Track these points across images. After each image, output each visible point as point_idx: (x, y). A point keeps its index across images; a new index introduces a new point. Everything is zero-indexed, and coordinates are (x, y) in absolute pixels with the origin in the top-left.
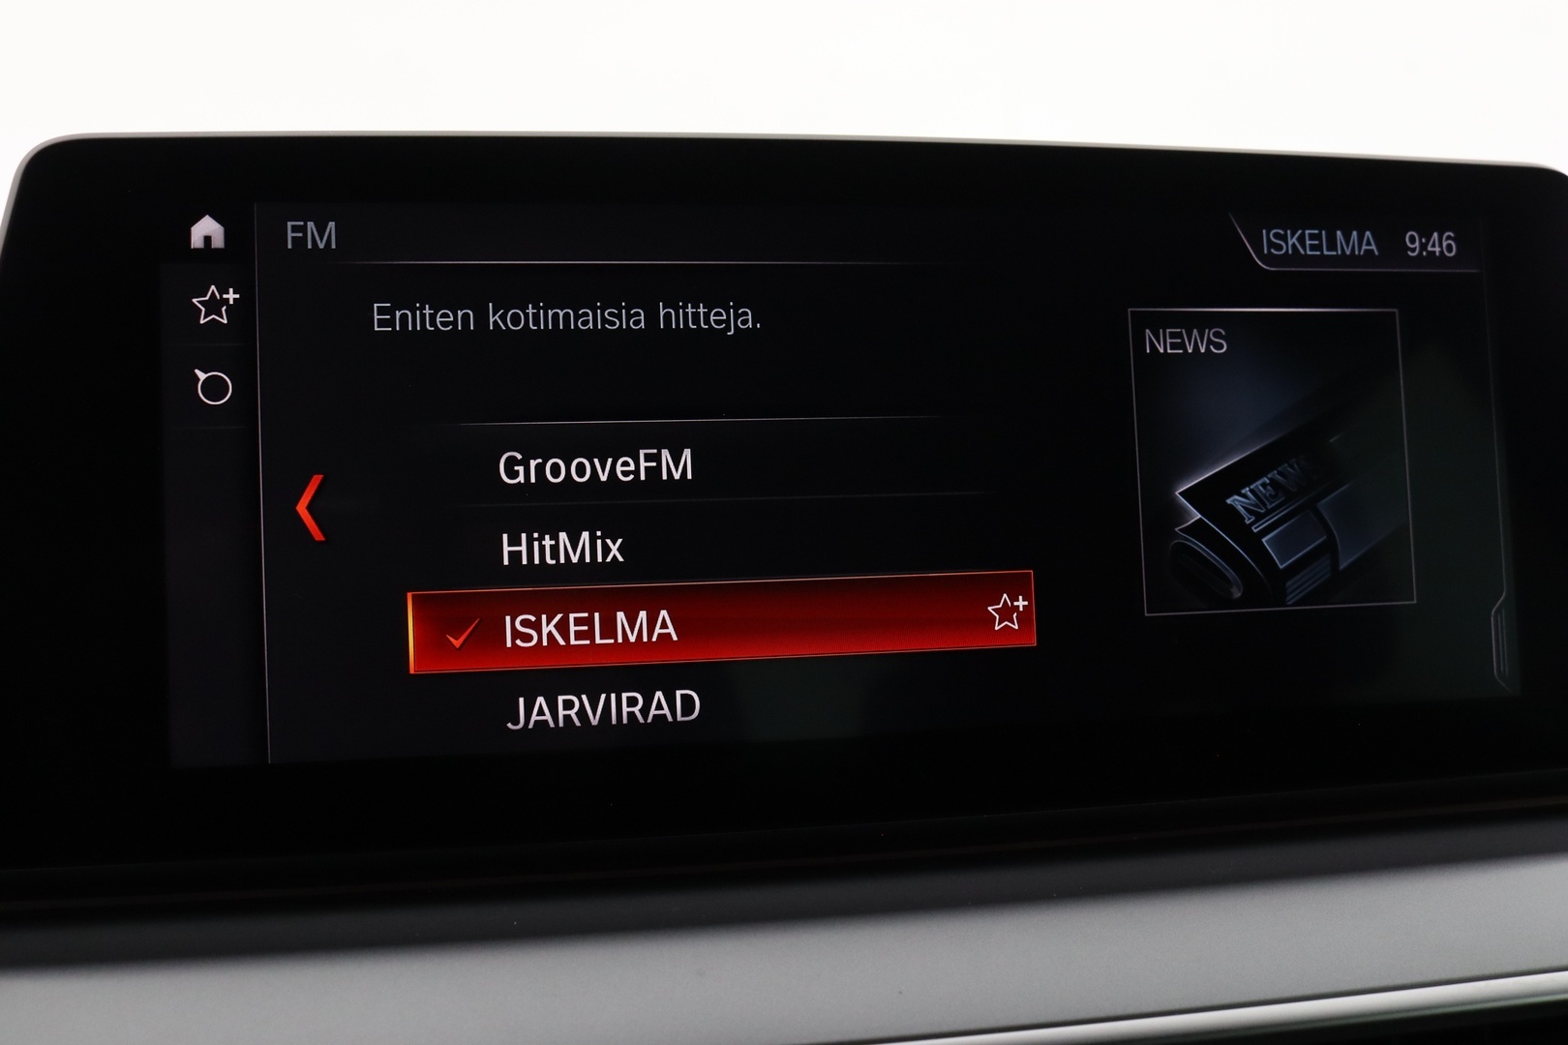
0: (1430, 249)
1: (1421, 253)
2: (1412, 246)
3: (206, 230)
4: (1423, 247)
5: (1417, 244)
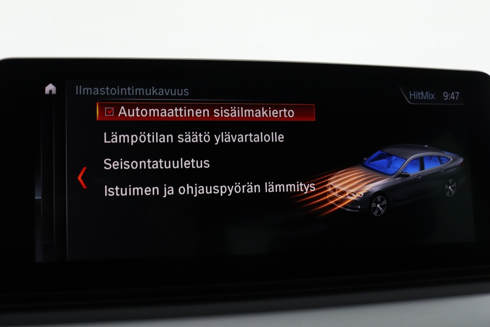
0: (451, 97)
1: (448, 99)
2: (446, 97)
3: (50, 88)
4: (449, 97)
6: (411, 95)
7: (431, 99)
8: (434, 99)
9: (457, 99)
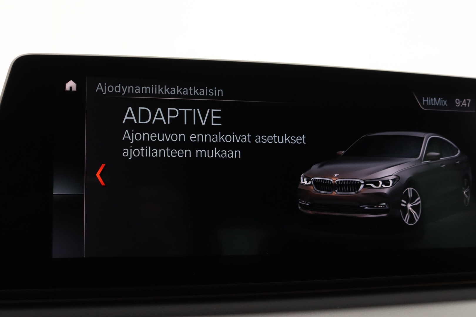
0: (463, 104)
1: (460, 106)
2: (457, 103)
3: (71, 85)
4: (461, 104)
5: (459, 103)
6: (424, 101)
7: (444, 105)
8: (446, 105)
9: (468, 106)
